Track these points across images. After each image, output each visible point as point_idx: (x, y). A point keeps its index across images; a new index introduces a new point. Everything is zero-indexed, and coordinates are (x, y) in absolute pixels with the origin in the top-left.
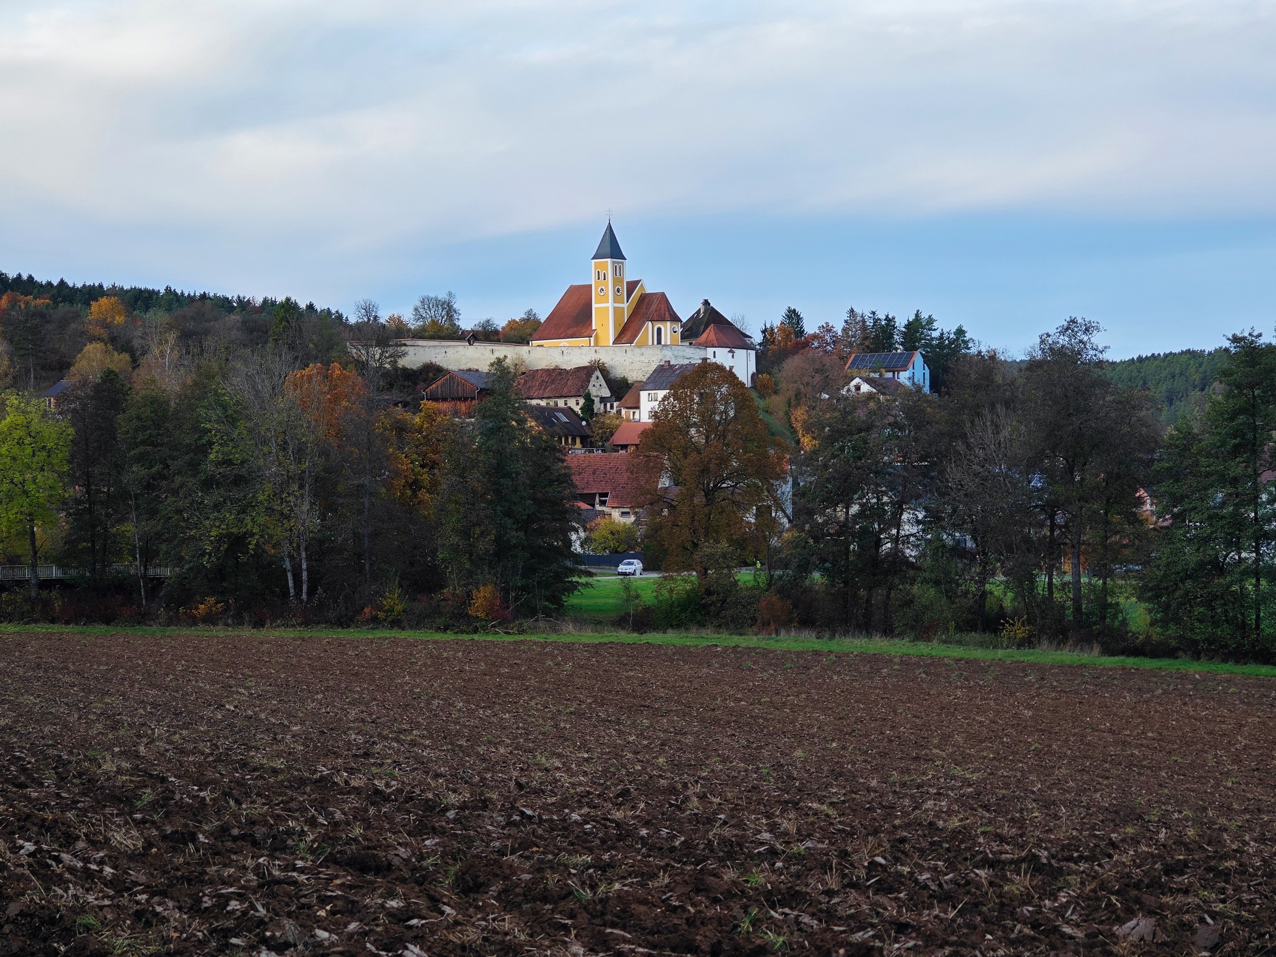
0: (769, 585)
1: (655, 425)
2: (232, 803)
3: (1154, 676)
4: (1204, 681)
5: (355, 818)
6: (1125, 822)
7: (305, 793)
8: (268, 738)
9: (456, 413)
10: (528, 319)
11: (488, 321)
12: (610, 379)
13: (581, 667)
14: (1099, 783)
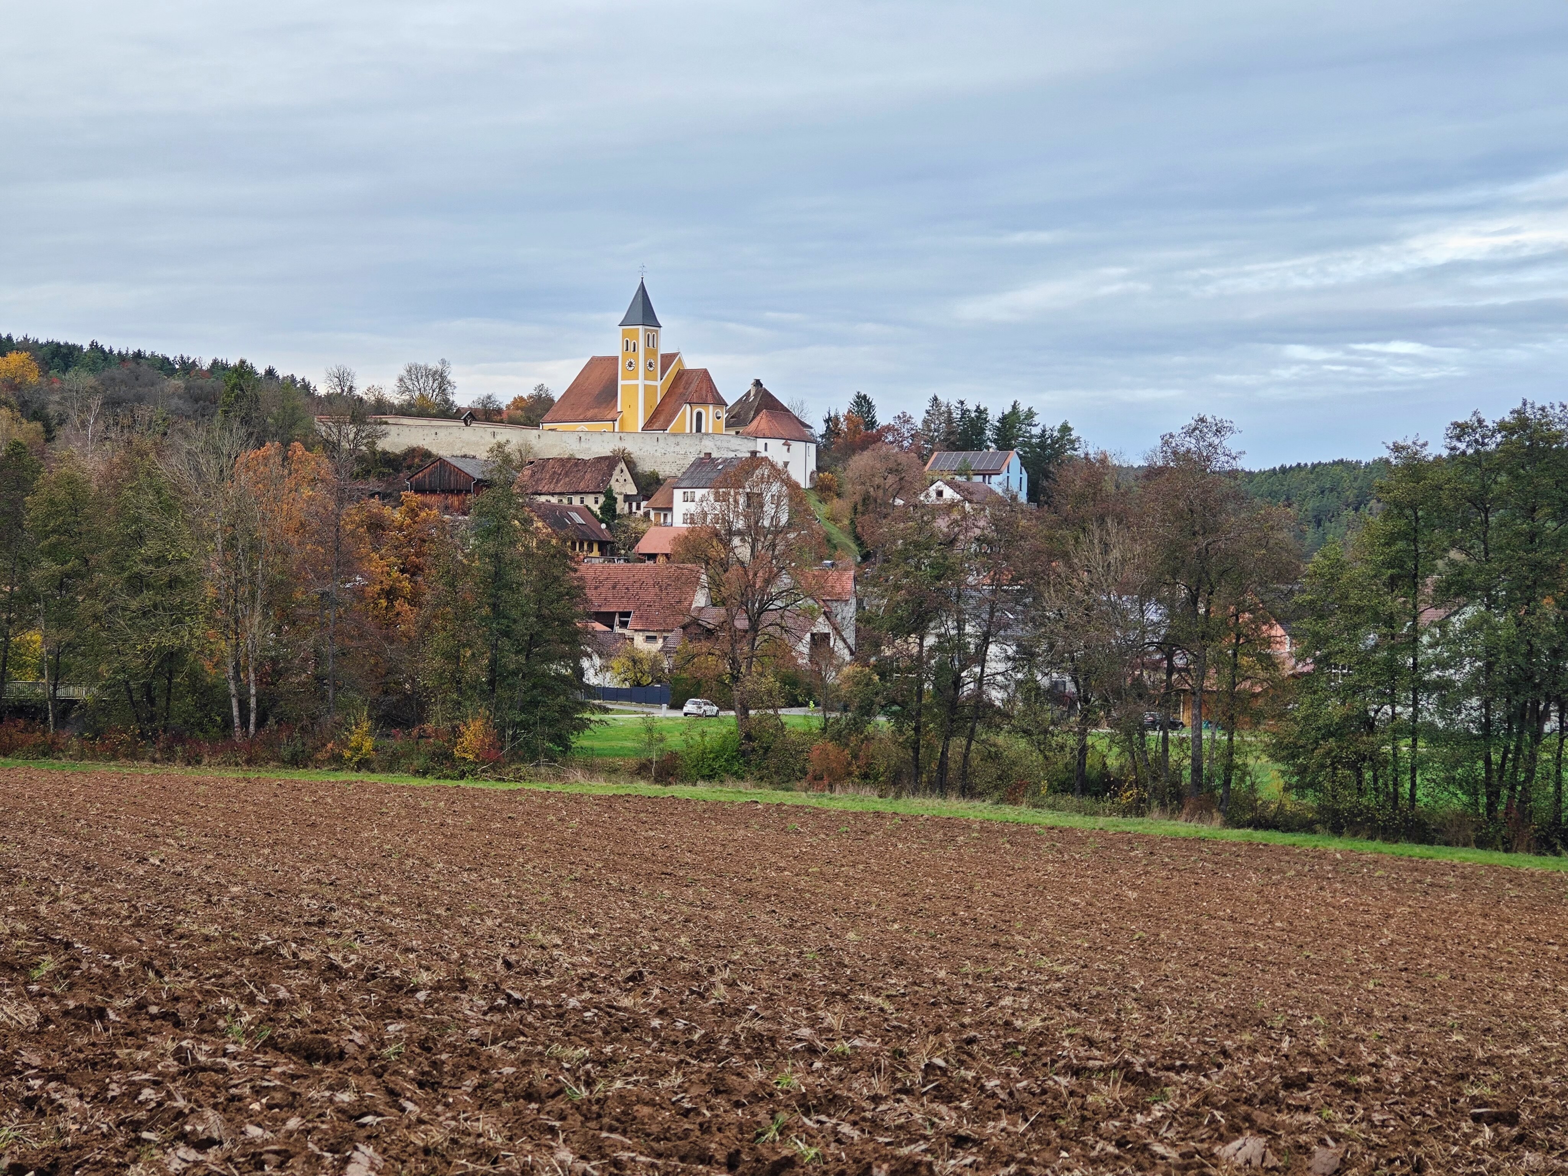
0: (824, 730)
1: (691, 531)
2: (151, 974)
3: (1287, 854)
4: (1346, 861)
5: (303, 996)
6: (1243, 1027)
7: (243, 966)
8: (199, 900)
9: (447, 509)
10: (539, 397)
11: (489, 397)
12: (637, 474)
13: (590, 823)
14: (1214, 981)
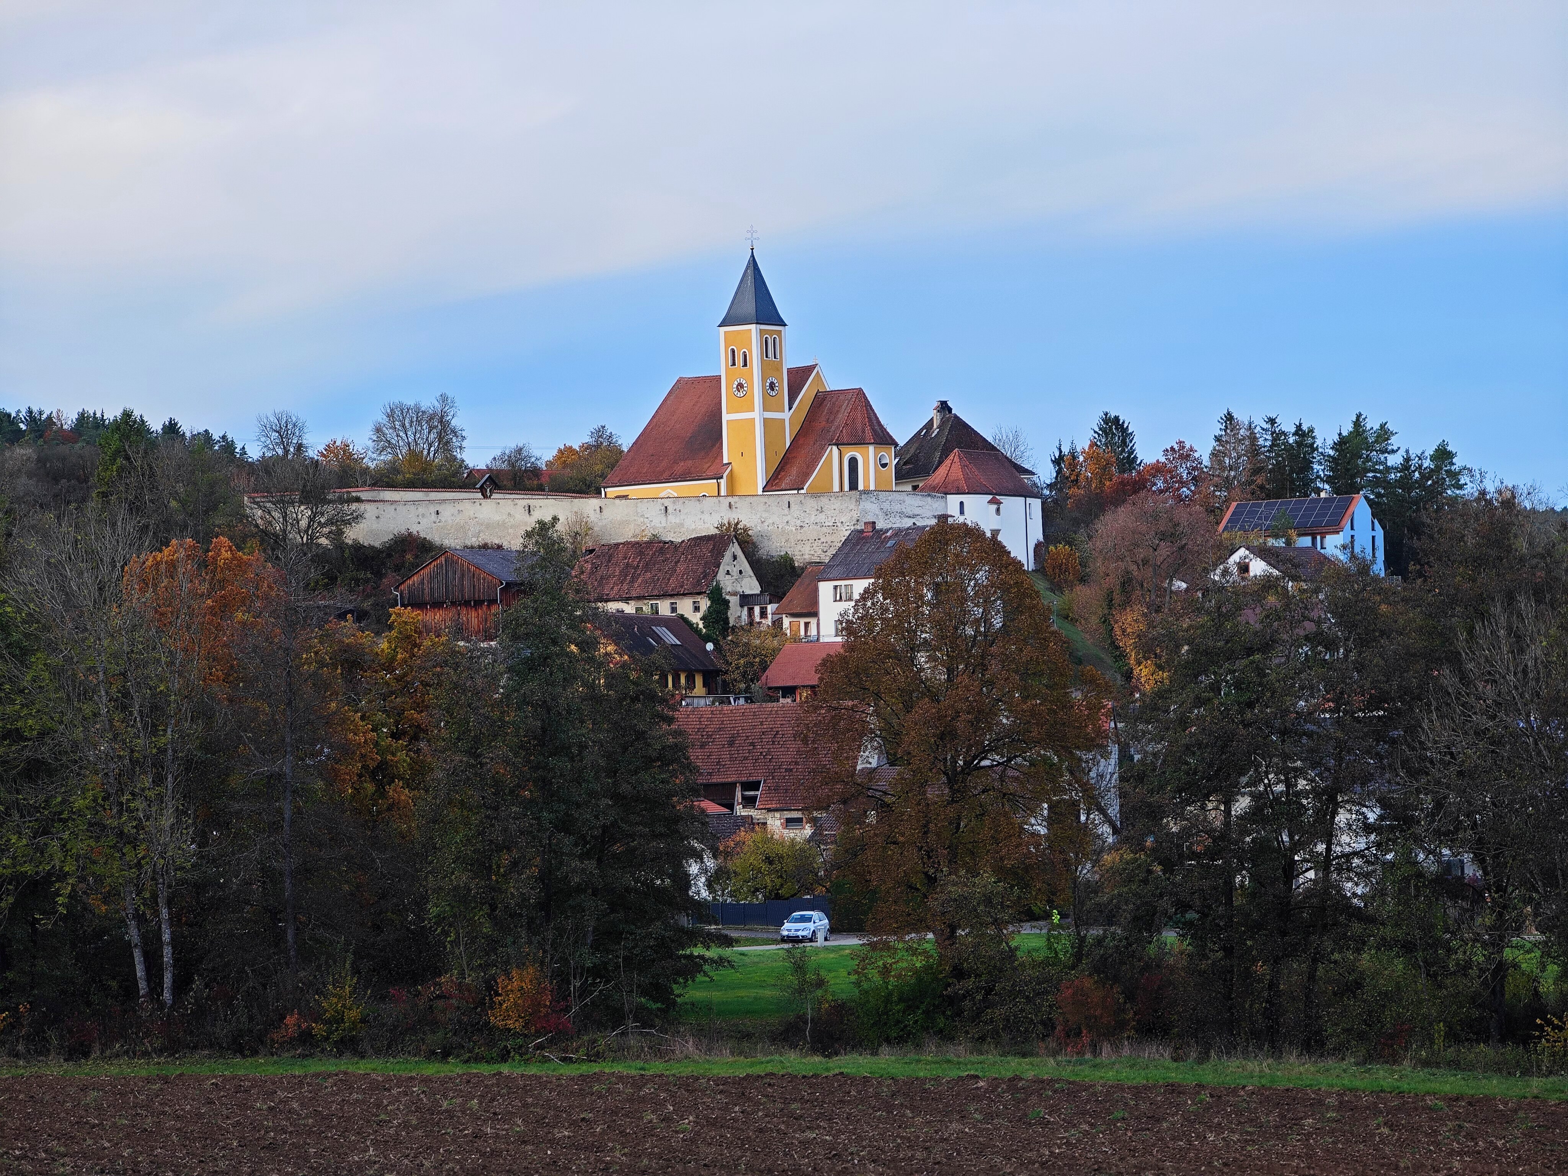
0: (1078, 956)
1: (849, 647)
9: (460, 631)
10: (598, 446)
11: (519, 451)
12: (759, 559)
13: (712, 1124)
